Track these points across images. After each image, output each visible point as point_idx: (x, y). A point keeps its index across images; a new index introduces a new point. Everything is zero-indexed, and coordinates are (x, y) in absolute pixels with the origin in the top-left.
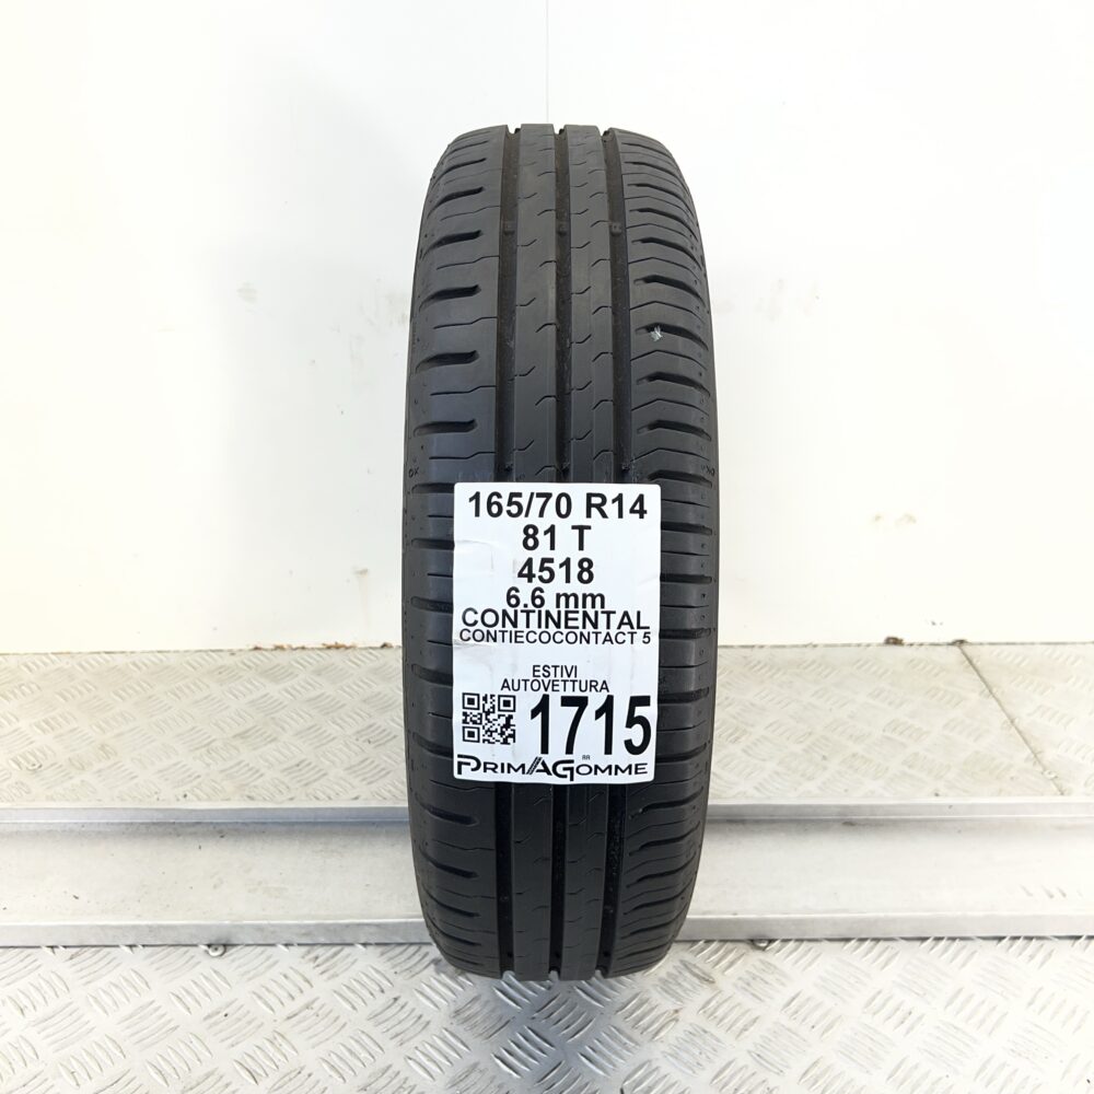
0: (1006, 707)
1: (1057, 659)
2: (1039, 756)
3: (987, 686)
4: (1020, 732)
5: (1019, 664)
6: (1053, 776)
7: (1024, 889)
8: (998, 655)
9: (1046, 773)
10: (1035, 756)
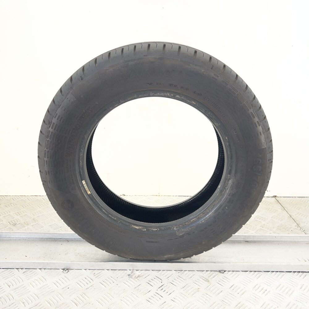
0: (289, 213)
1: (302, 201)
2: (299, 225)
3: (283, 208)
4: (293, 219)
5: (292, 202)
6: (303, 230)
7: (298, 259)
8: (286, 200)
9: (301, 229)
10: (298, 225)
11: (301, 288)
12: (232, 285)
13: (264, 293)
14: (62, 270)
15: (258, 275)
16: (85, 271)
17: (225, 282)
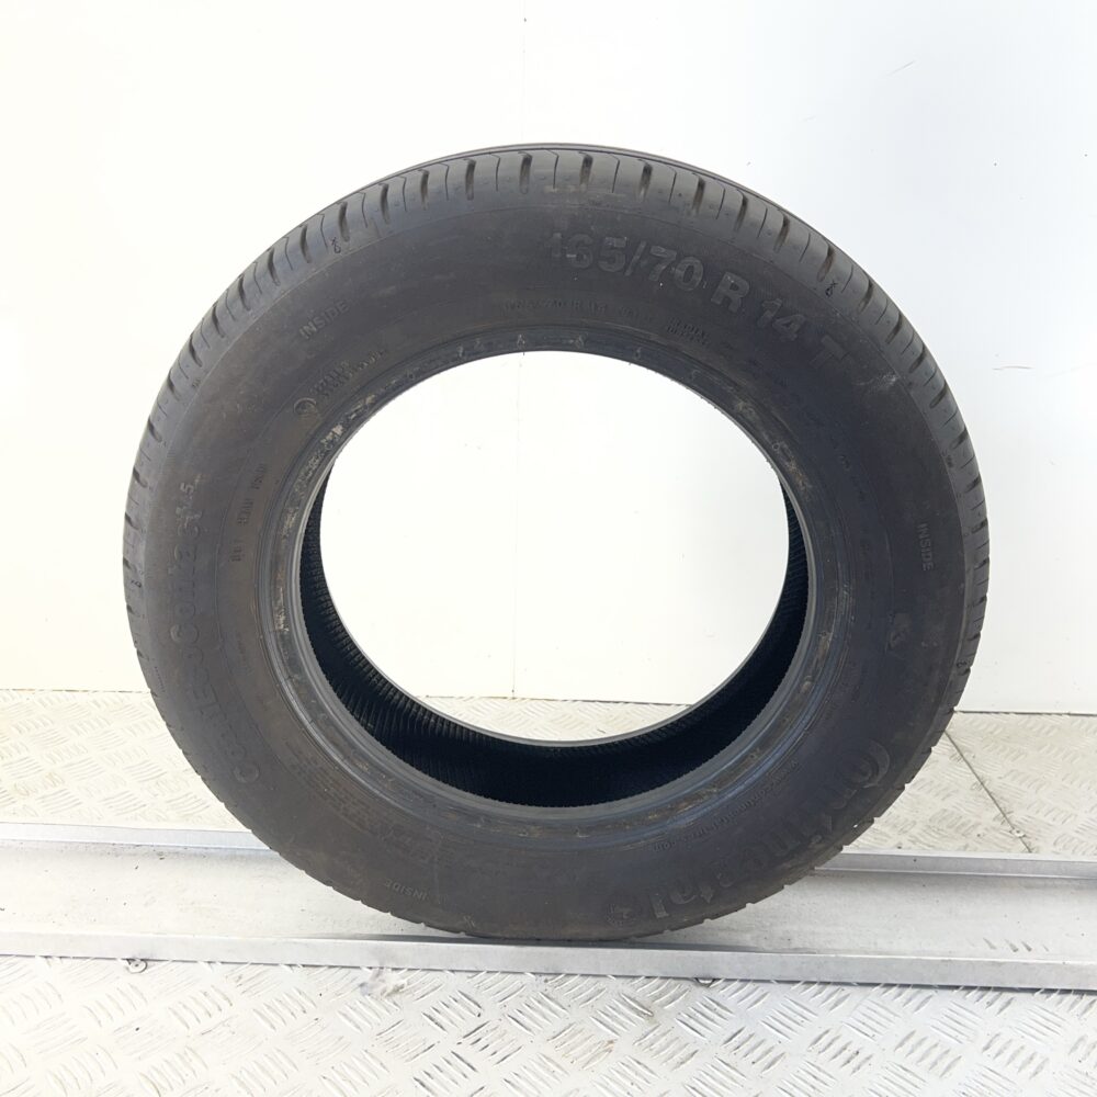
0: (976, 770)
1: (1031, 728)
2: (1008, 816)
3: (959, 750)
4: (990, 794)
5: (991, 733)
6: (1021, 834)
7: (988, 942)
8: (971, 723)
9: (1014, 831)
10: (1005, 816)
11: (986, 1048)
12: (735, 1031)
13: (848, 1062)
14: (126, 963)
15: (834, 998)
16: (209, 969)
17: (712, 1020)
